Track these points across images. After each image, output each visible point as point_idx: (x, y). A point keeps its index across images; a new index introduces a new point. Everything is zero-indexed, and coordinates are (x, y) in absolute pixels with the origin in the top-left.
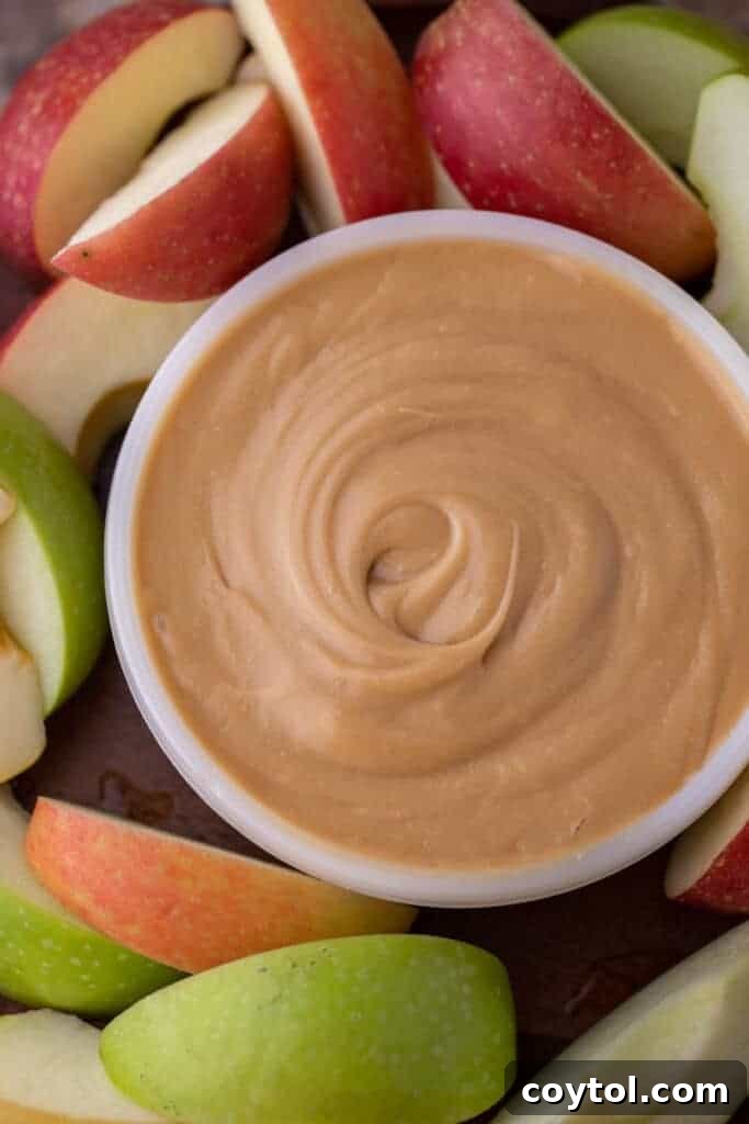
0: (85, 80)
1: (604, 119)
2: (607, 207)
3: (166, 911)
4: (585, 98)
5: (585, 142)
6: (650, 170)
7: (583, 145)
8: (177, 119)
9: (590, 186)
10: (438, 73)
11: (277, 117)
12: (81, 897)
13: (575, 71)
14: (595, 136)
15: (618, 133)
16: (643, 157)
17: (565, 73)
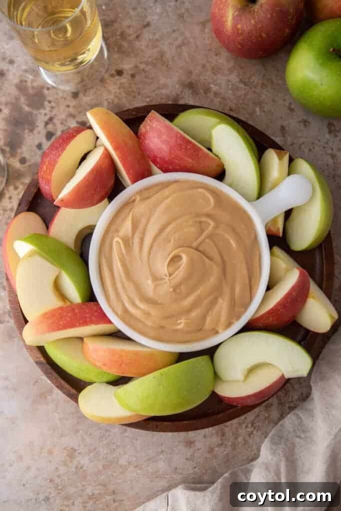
0: (57, 154)
1: (190, 142)
2: (195, 164)
3: (121, 365)
4: (184, 138)
5: (186, 149)
6: (204, 153)
7: (186, 150)
8: (84, 158)
9: (190, 160)
10: (145, 139)
11: (107, 155)
12: (98, 364)
13: (180, 131)
14: (188, 147)
15: (194, 145)
16: (201, 150)
17: (178, 133)
